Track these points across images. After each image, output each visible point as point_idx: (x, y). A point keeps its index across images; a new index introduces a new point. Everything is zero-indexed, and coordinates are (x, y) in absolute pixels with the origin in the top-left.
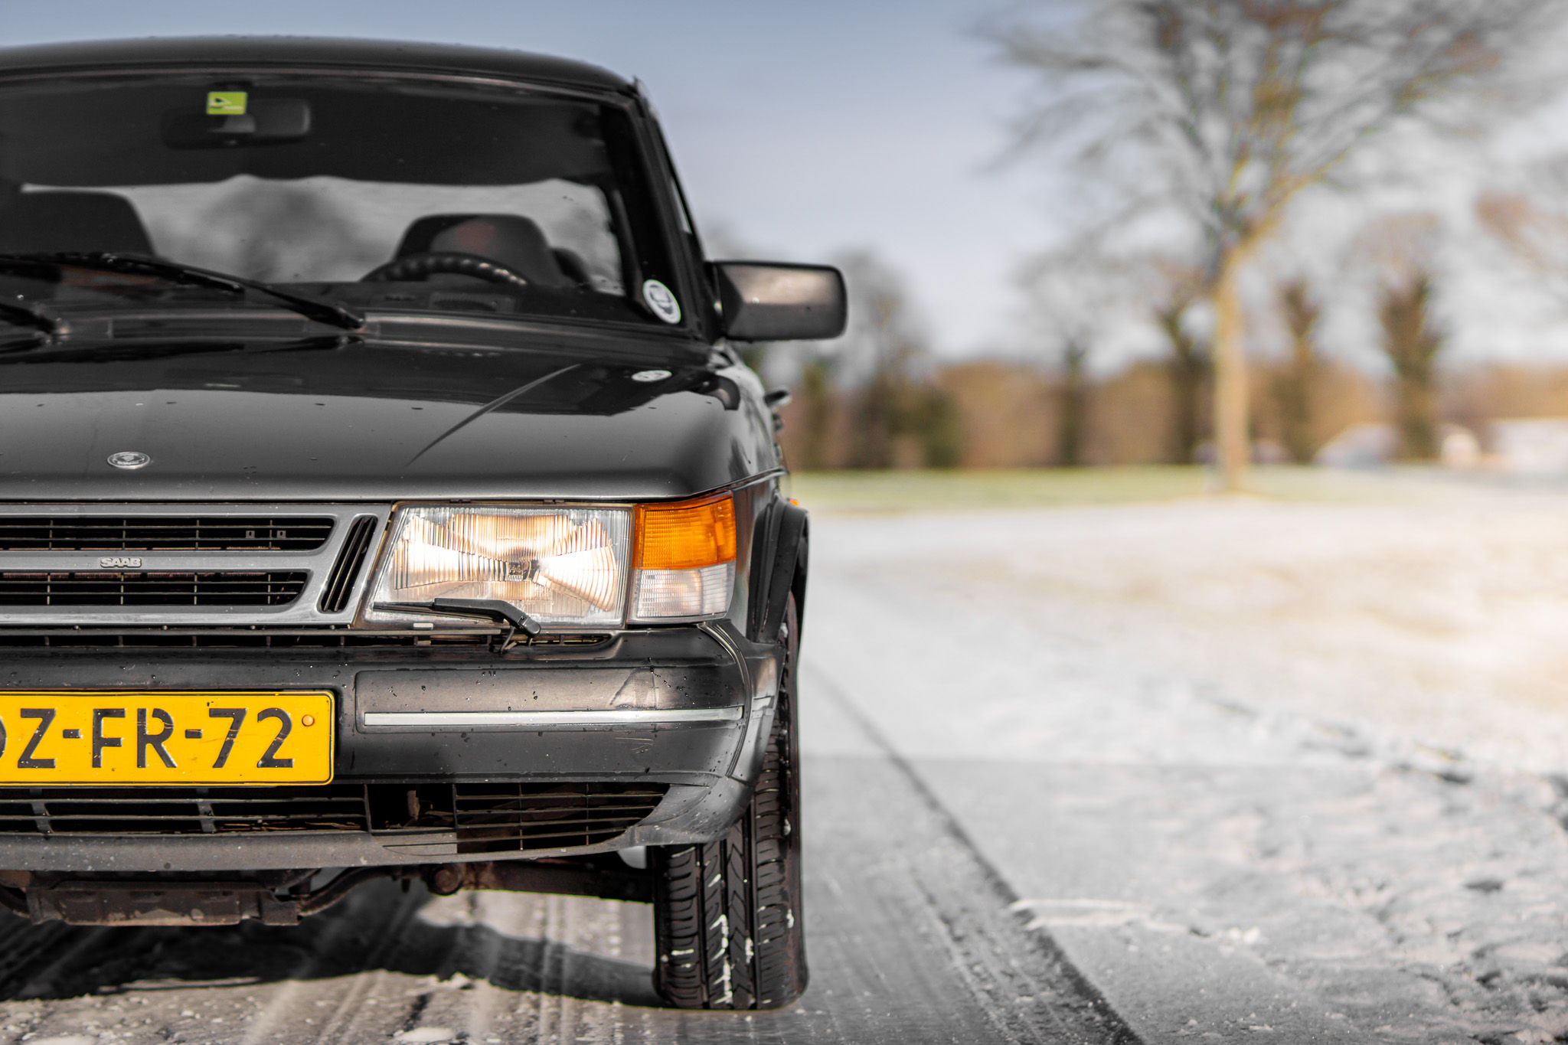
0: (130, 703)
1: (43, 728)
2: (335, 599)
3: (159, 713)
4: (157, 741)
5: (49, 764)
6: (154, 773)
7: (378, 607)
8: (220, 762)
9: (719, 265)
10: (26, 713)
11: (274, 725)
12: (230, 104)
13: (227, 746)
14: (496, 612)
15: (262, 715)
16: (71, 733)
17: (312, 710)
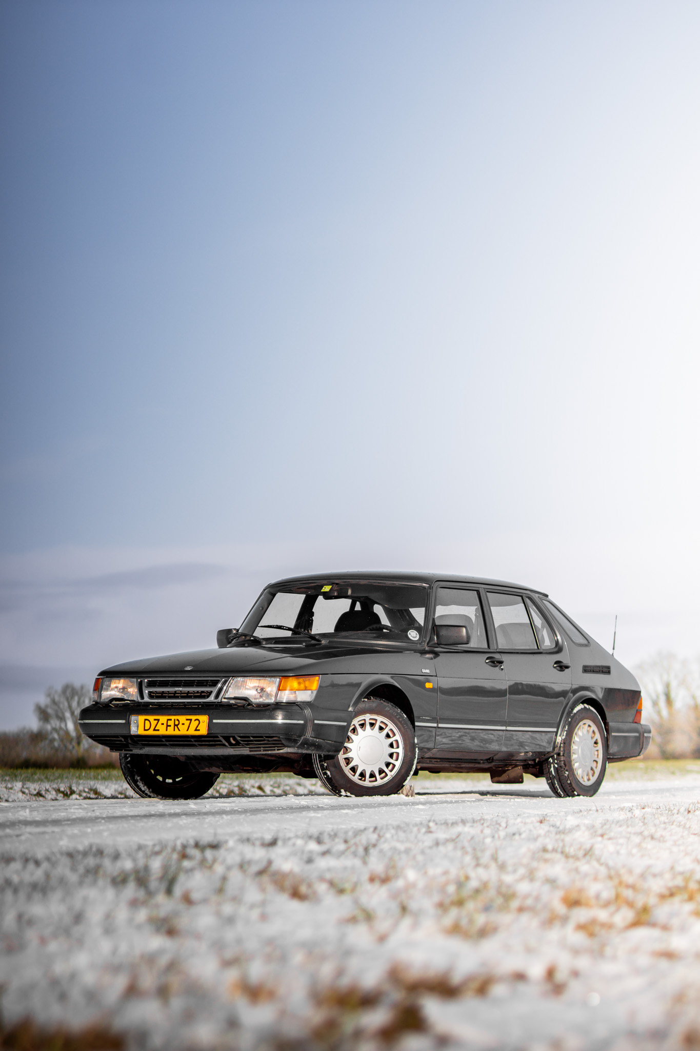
0: (173, 718)
1: (158, 723)
2: (217, 696)
3: (178, 720)
4: (177, 725)
5: (158, 730)
6: (177, 733)
7: (224, 698)
8: (187, 730)
9: (440, 626)
10: (155, 720)
11: (197, 722)
13: (189, 726)
14: (245, 699)
15: (195, 720)
16: (163, 724)
17: (204, 719)
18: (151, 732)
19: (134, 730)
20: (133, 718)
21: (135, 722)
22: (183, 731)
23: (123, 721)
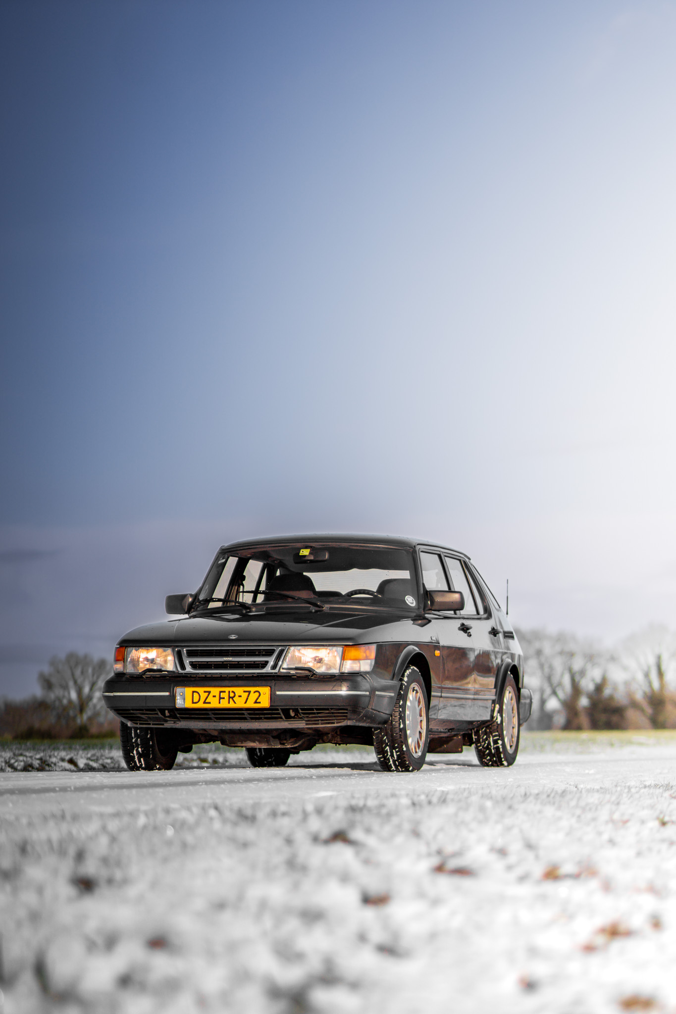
0: (227, 689)
1: (208, 695)
2: (274, 667)
3: (233, 692)
4: (232, 698)
5: (210, 703)
6: (232, 705)
7: (283, 669)
8: (246, 703)
9: (430, 591)
10: (205, 692)
11: (257, 694)
12: (305, 552)
13: (247, 699)
14: (309, 670)
15: (254, 692)
16: (214, 696)
17: (265, 691)
18: (201, 705)
19: (179, 703)
20: (179, 690)
21: (181, 694)
22: (239, 703)
23: (167, 694)
